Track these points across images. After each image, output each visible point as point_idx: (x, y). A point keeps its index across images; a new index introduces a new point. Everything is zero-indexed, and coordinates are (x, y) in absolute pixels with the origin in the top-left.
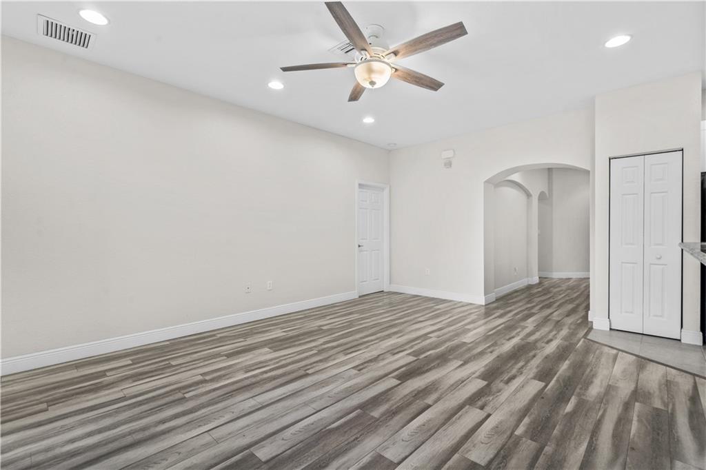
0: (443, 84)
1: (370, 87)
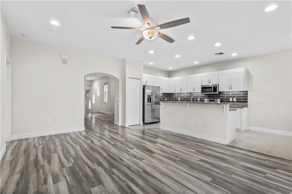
0: (175, 41)
1: (149, 39)
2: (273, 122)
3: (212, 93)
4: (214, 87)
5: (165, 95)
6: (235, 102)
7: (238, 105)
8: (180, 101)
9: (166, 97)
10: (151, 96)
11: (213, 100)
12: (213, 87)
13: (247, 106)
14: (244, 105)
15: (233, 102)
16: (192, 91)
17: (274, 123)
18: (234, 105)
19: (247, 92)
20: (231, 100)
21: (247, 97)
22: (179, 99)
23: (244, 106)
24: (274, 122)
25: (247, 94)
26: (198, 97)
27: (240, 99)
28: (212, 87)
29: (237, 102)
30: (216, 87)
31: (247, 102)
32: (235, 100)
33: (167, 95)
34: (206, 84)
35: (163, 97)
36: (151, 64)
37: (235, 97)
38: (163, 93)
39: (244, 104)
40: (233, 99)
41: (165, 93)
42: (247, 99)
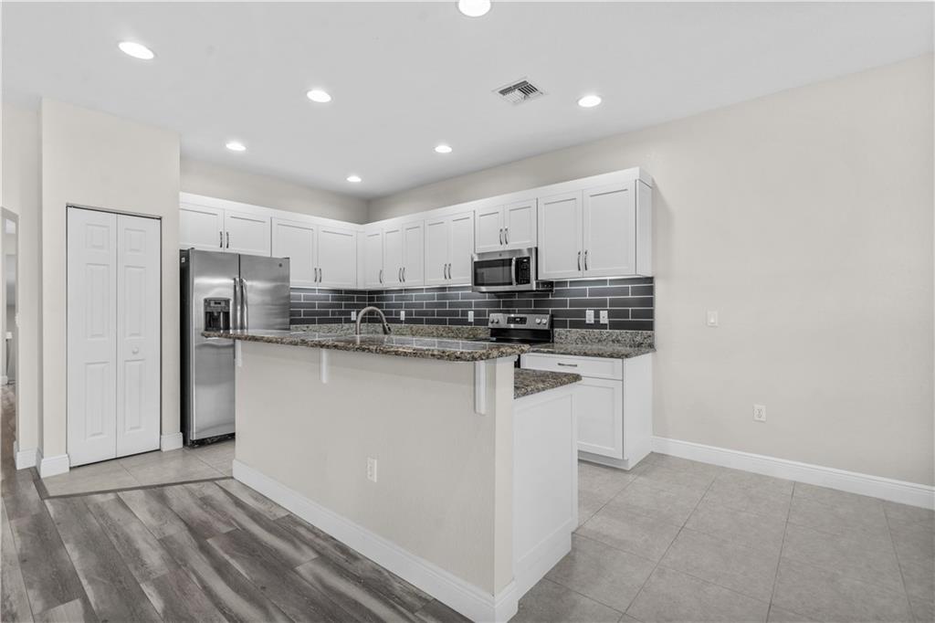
2: (757, 419)
3: (514, 287)
4: (519, 262)
5: (341, 299)
6: (604, 326)
7: (618, 341)
8: (407, 321)
9: (355, 306)
10: (227, 301)
11: (521, 318)
12: (514, 263)
13: (651, 346)
14: (638, 339)
15: (597, 325)
16: (441, 282)
17: (762, 422)
18: (600, 341)
19: (650, 280)
20: (590, 316)
21: (650, 302)
22: (403, 316)
23: (640, 345)
24: (761, 419)
25: (651, 290)
26: (469, 305)
27: (625, 314)
28: (511, 260)
29: (614, 326)
30: (528, 258)
31: (650, 326)
32: (604, 318)
33: (358, 299)
34: (491, 246)
35: (340, 306)
36: (236, 146)
37: (602, 304)
38: (339, 291)
39: (640, 336)
40: (597, 315)
41: (347, 292)
42: (651, 314)
